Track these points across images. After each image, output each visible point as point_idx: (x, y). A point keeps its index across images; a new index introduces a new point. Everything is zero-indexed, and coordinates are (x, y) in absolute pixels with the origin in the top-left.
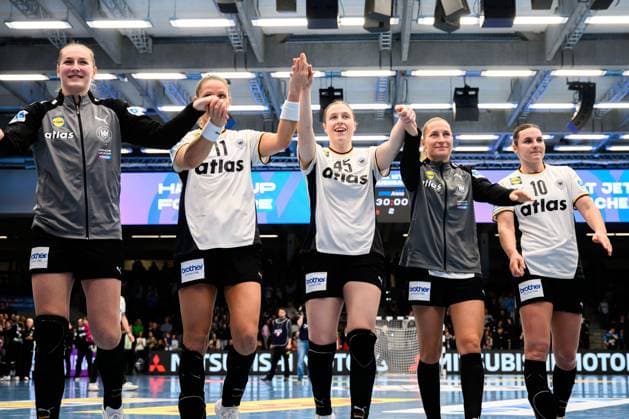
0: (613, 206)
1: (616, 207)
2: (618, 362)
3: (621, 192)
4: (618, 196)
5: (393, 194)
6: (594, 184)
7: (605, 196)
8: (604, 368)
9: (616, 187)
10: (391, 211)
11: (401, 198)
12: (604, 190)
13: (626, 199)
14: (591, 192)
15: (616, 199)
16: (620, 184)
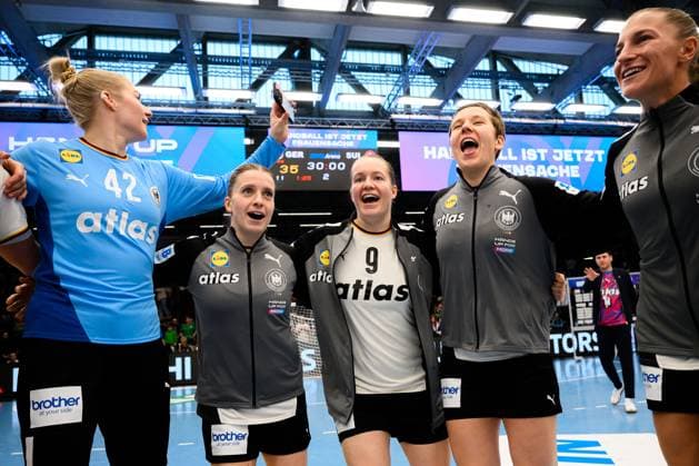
0: (565, 174)
1: (568, 175)
2: (570, 343)
3: (571, 159)
4: (570, 164)
5: (328, 156)
6: (546, 151)
7: (557, 164)
8: (557, 351)
9: (567, 155)
10: (326, 177)
11: (337, 161)
12: (555, 158)
13: (577, 167)
14: (543, 158)
15: (567, 167)
16: (570, 151)
